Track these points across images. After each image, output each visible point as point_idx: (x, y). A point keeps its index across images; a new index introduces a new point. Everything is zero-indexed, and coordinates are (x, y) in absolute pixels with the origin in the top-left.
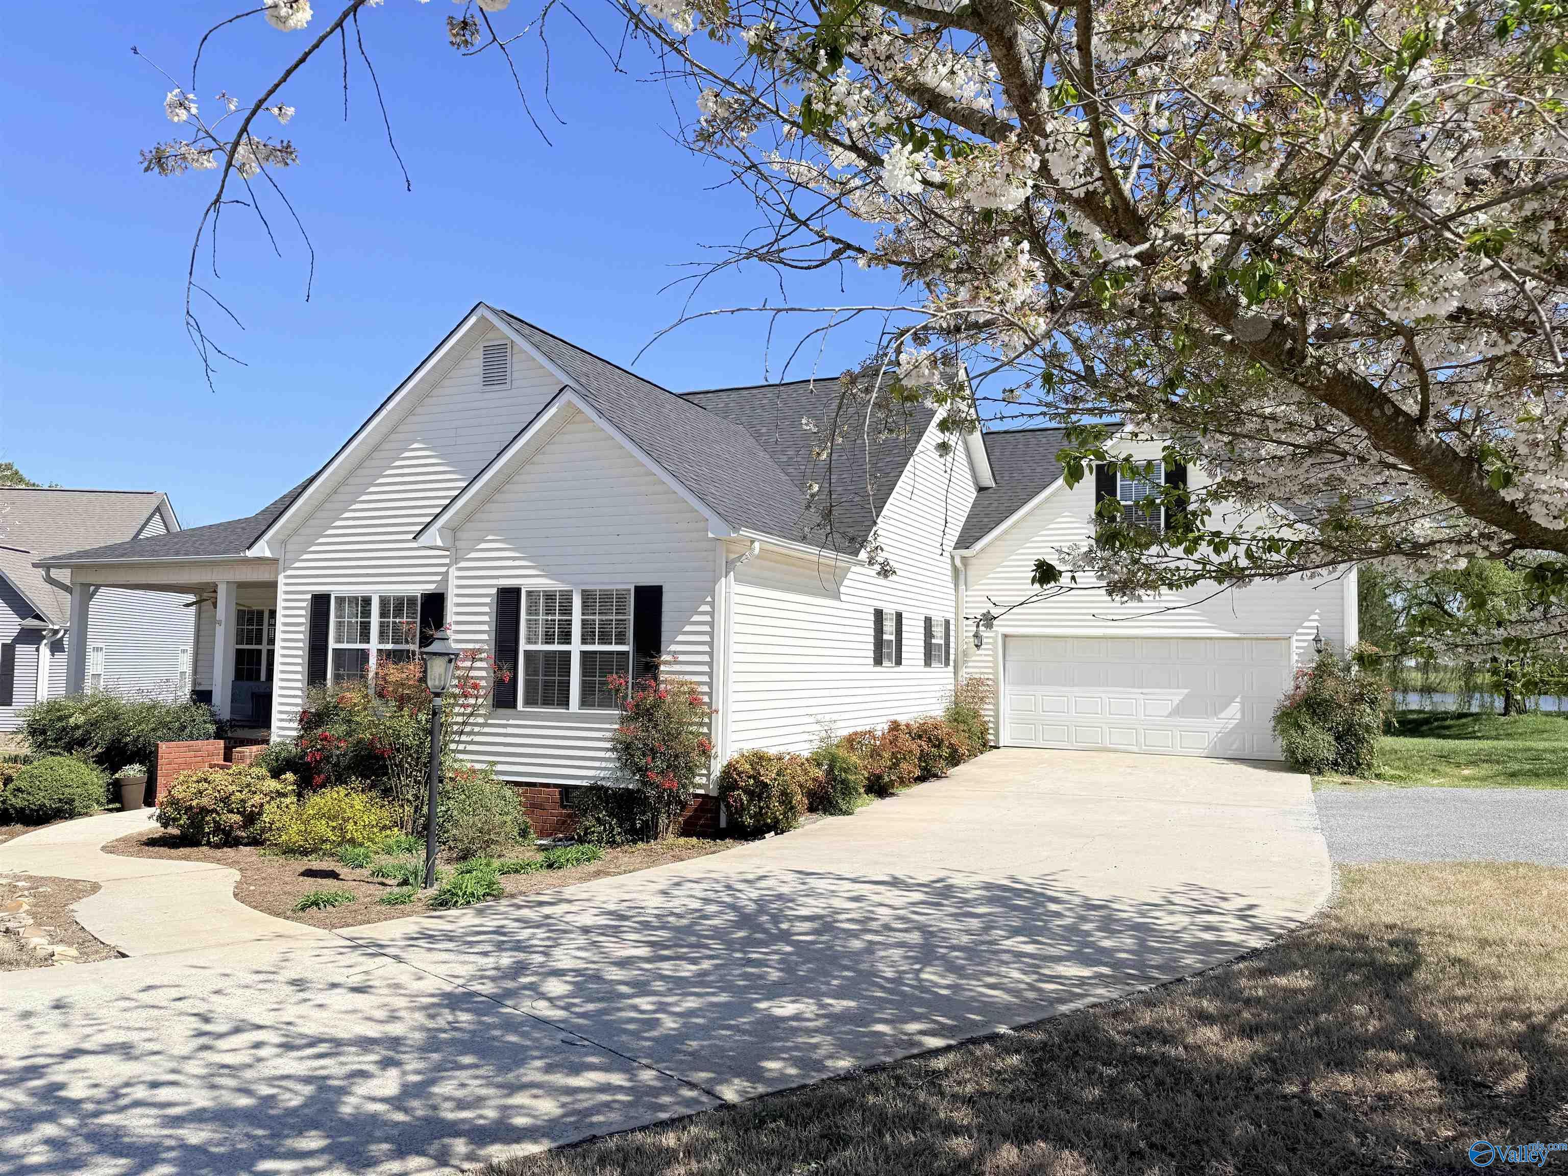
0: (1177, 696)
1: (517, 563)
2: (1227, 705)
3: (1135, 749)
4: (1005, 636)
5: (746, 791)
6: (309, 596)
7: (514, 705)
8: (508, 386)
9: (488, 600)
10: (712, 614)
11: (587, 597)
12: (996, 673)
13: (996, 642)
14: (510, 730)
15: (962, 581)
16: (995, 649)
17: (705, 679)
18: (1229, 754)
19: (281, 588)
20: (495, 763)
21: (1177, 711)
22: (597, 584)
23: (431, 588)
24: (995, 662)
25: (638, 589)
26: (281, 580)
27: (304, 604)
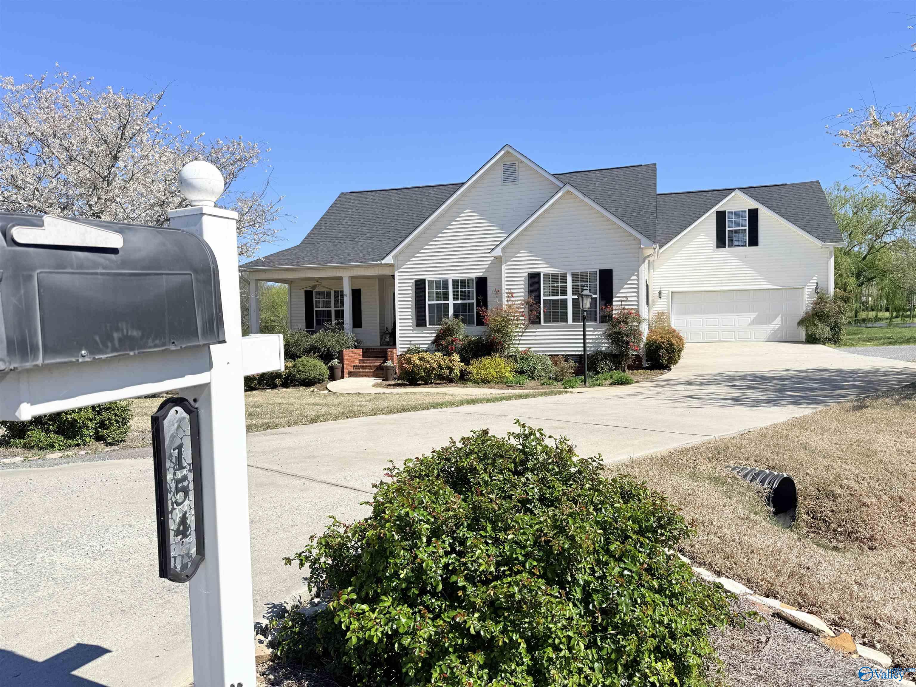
0: (753, 316)
1: (536, 262)
2: (776, 318)
3: (733, 340)
4: (672, 292)
5: (666, 350)
6: (413, 281)
7: (540, 323)
8: (517, 183)
9: (523, 279)
10: (638, 280)
11: (575, 276)
12: (668, 310)
13: (669, 295)
14: (538, 334)
15: (651, 268)
16: (668, 299)
17: (636, 307)
18: (777, 339)
19: (396, 278)
20: (531, 348)
21: (753, 323)
22: (580, 269)
23: (480, 275)
24: (668, 305)
25: (600, 270)
26: (396, 274)
27: (411, 284)
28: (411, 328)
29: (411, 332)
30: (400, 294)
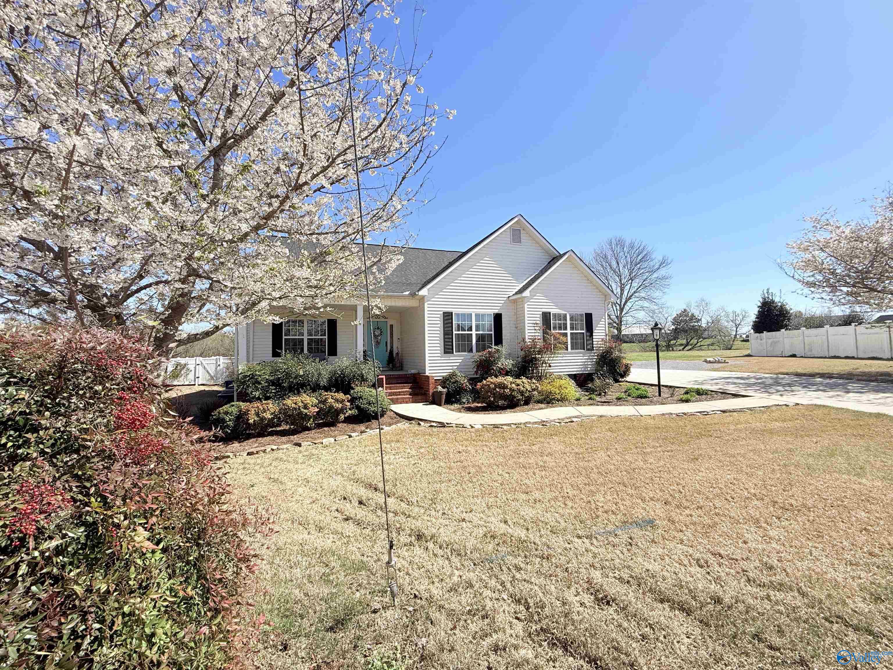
1: (548, 304)
6: (442, 313)
8: (521, 244)
9: (539, 316)
11: (571, 316)
19: (426, 309)
22: (573, 312)
23: (496, 311)
26: (426, 306)
27: (439, 316)
28: (439, 355)
29: (439, 358)
30: (429, 324)
